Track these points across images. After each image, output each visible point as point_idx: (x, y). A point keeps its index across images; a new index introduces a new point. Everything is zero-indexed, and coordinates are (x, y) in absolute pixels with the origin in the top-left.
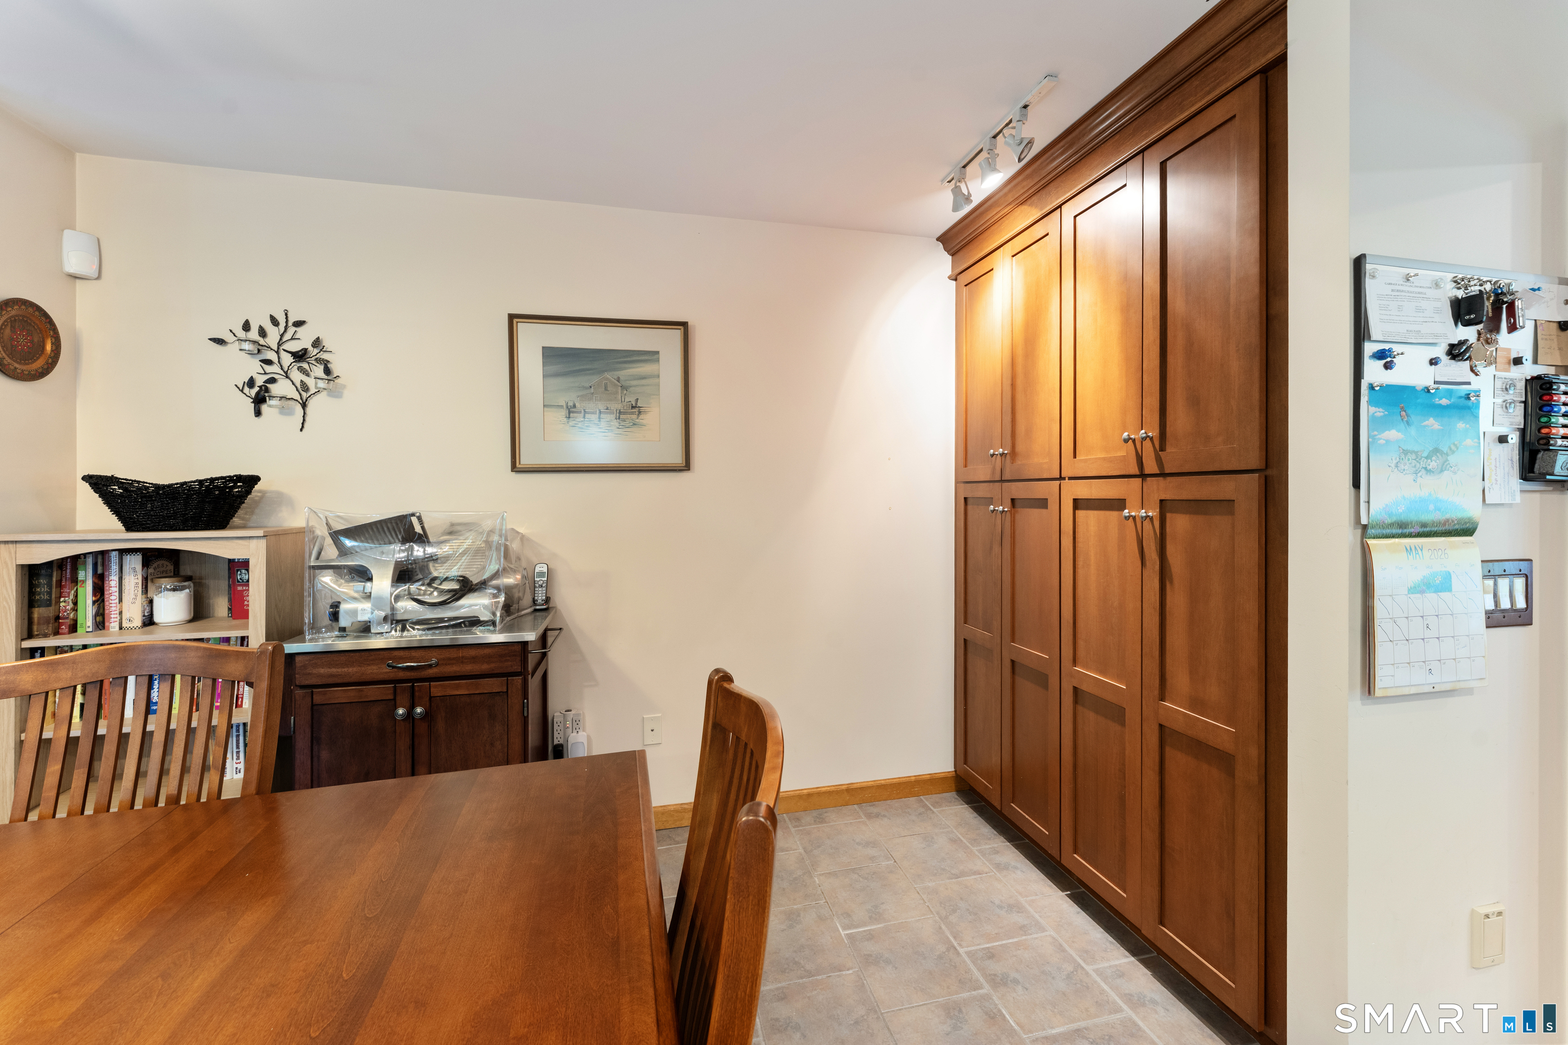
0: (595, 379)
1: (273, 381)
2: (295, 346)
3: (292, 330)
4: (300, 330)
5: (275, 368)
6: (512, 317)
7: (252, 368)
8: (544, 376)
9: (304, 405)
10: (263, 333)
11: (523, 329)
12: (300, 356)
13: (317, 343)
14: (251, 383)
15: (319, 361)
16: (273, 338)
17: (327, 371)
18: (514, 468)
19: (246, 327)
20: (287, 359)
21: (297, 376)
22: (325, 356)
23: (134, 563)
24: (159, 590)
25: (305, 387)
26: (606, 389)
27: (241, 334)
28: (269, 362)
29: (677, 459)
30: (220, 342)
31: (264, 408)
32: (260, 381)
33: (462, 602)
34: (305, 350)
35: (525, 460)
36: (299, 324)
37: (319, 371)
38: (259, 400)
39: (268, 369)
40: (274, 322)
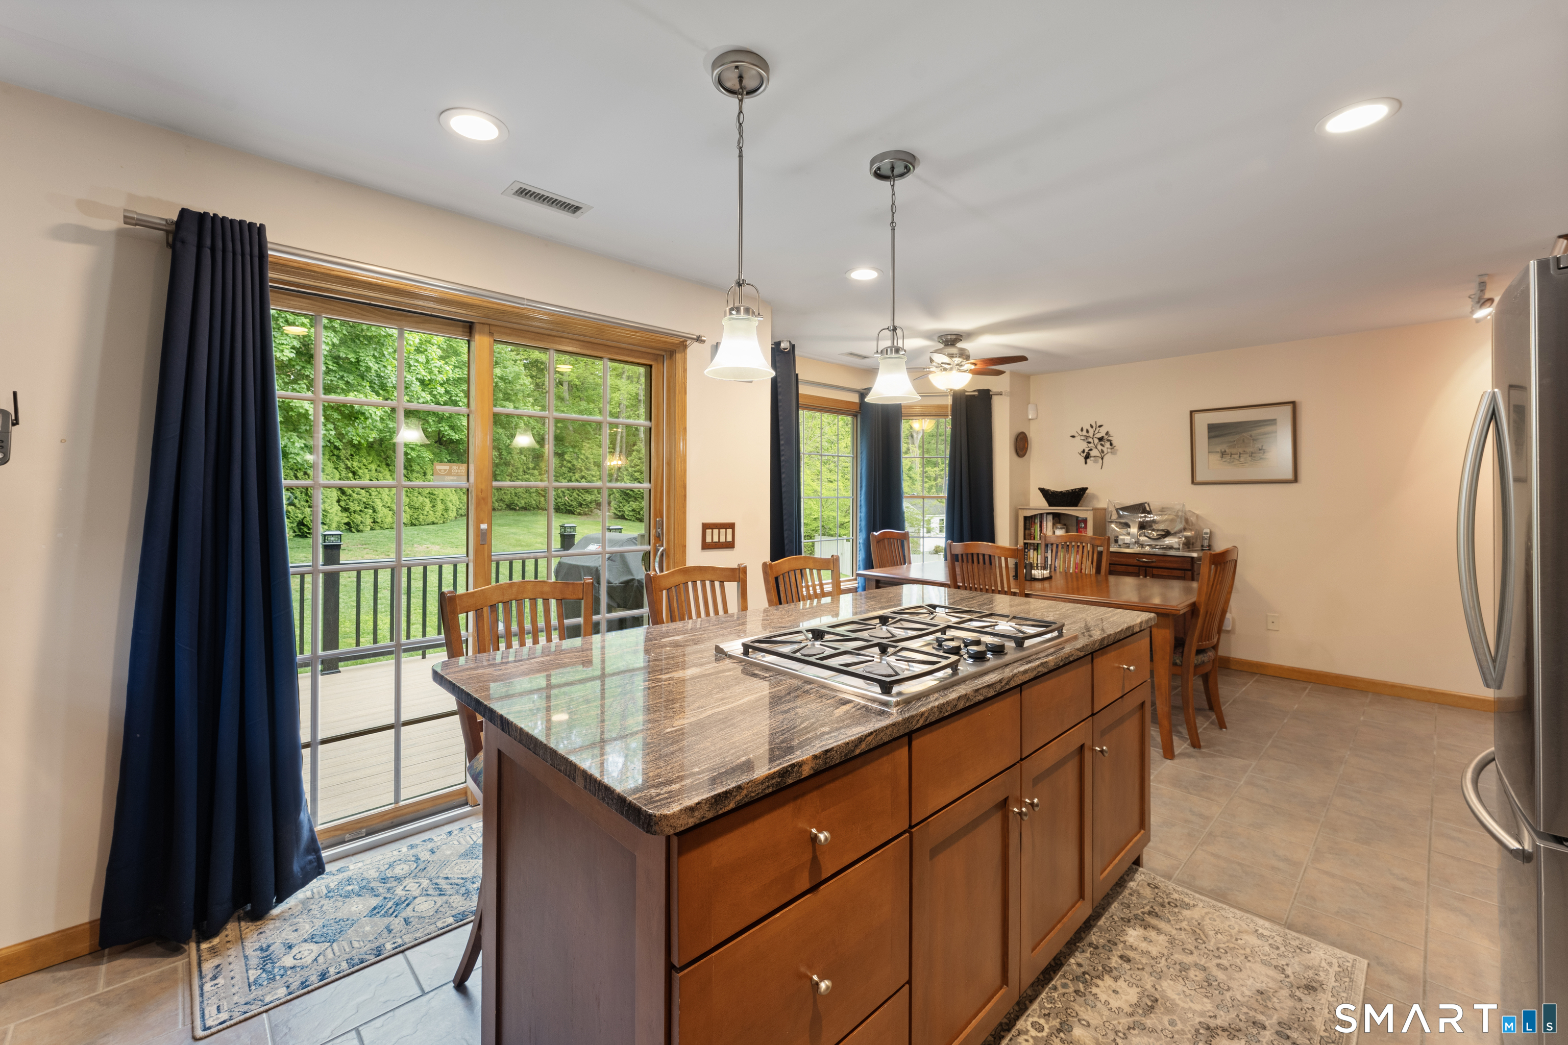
0: (1237, 437)
1: (1091, 450)
2: (1099, 436)
3: (1098, 429)
4: (1101, 428)
5: (1091, 445)
6: (1191, 412)
7: (1084, 446)
8: (1209, 438)
9: (1102, 459)
10: (1088, 431)
11: (1197, 416)
12: (1101, 439)
13: (1107, 433)
14: (1083, 451)
15: (1108, 440)
16: (1091, 434)
17: (1111, 444)
18: (1193, 482)
19: (1082, 430)
20: (1096, 441)
21: (1100, 447)
22: (1110, 438)
23: (1050, 518)
24: (1057, 528)
25: (1103, 451)
26: (1243, 441)
27: (1080, 433)
28: (1089, 443)
29: (1289, 475)
30: (1073, 437)
31: (1088, 460)
32: (1086, 451)
33: (1166, 539)
34: (1103, 437)
35: (1199, 478)
36: (1100, 426)
37: (1108, 445)
38: (1087, 457)
39: (1090, 445)
40: (1092, 427)
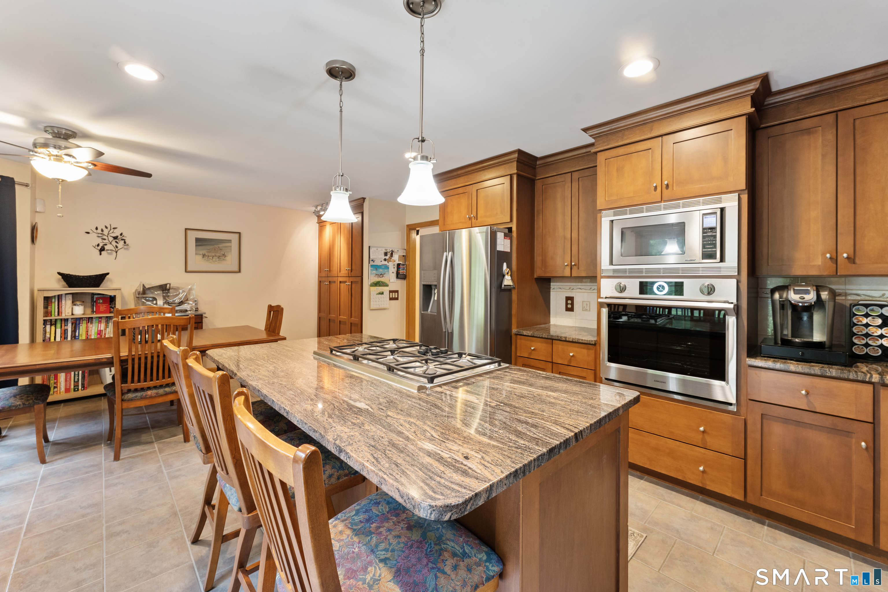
0: (212, 247)
1: (106, 245)
2: (113, 235)
3: (112, 230)
4: (115, 230)
5: (106, 241)
6: (186, 229)
7: (99, 241)
8: (196, 246)
9: (116, 252)
10: (102, 230)
11: (189, 232)
12: (115, 238)
13: (121, 234)
14: (98, 245)
15: (122, 240)
16: (106, 232)
17: (125, 243)
18: (186, 271)
19: (97, 229)
20: (111, 239)
21: (114, 243)
22: (123, 238)
23: (70, 298)
24: (75, 305)
25: (117, 247)
26: (215, 250)
27: (95, 231)
28: (105, 239)
29: (237, 269)
30: (88, 233)
31: (103, 252)
32: (101, 245)
34: (117, 237)
35: (189, 269)
36: (114, 228)
37: (122, 242)
38: (102, 249)
39: (104, 241)
40: (106, 227)
